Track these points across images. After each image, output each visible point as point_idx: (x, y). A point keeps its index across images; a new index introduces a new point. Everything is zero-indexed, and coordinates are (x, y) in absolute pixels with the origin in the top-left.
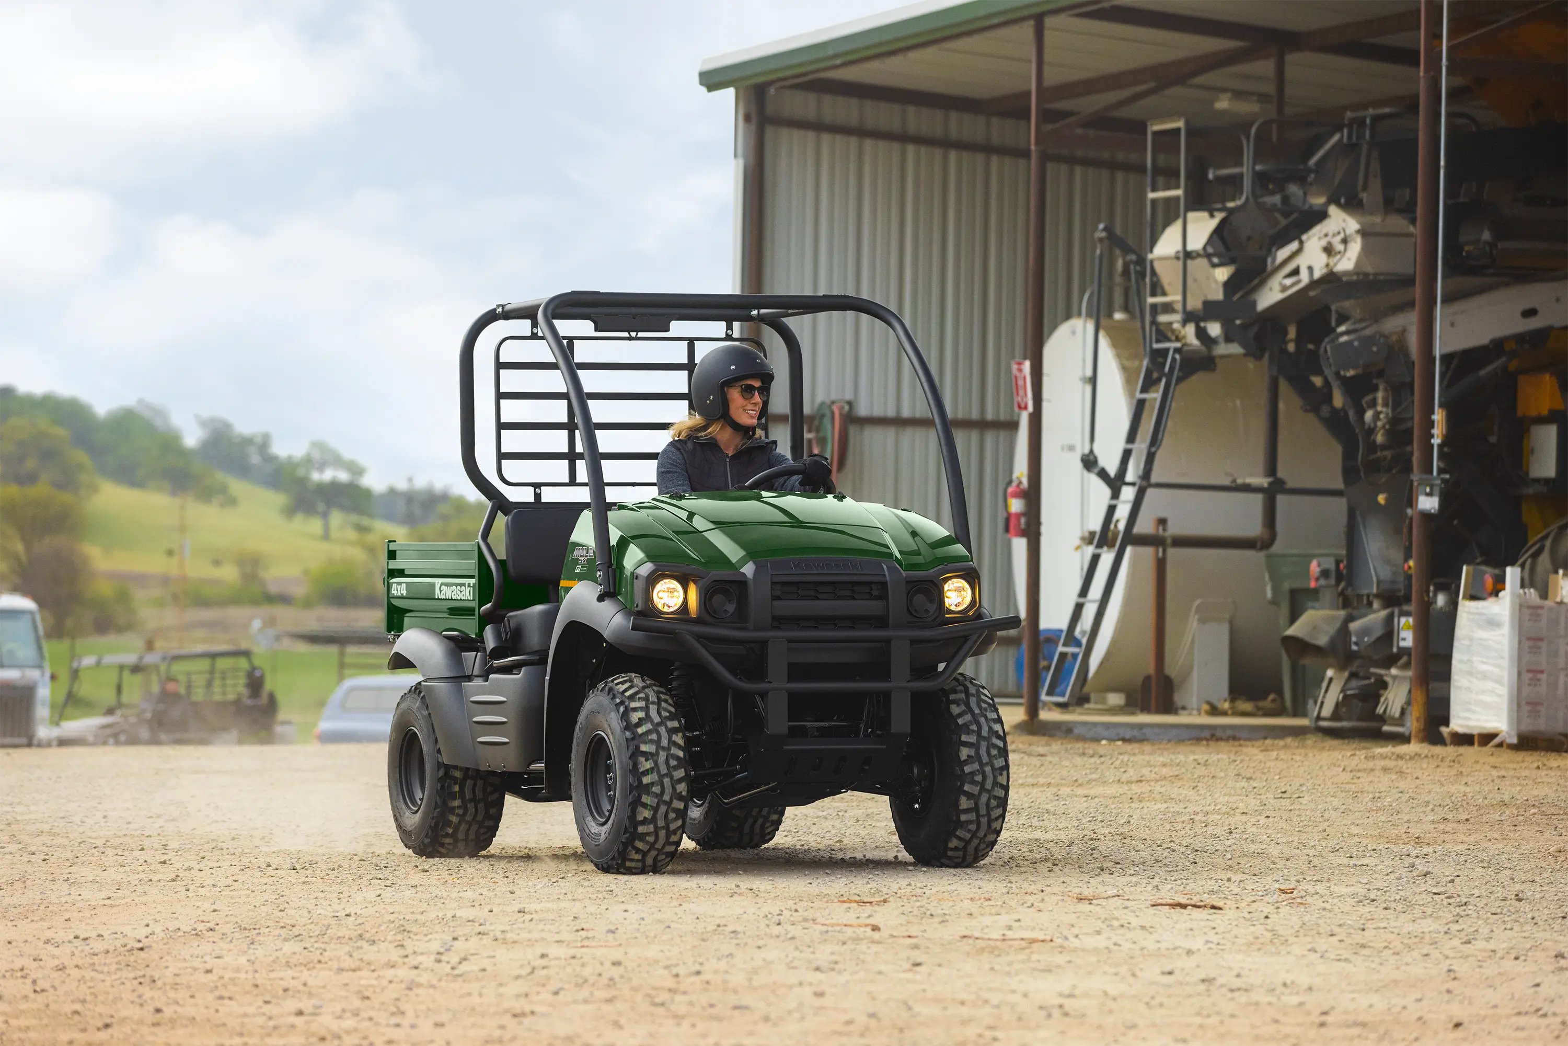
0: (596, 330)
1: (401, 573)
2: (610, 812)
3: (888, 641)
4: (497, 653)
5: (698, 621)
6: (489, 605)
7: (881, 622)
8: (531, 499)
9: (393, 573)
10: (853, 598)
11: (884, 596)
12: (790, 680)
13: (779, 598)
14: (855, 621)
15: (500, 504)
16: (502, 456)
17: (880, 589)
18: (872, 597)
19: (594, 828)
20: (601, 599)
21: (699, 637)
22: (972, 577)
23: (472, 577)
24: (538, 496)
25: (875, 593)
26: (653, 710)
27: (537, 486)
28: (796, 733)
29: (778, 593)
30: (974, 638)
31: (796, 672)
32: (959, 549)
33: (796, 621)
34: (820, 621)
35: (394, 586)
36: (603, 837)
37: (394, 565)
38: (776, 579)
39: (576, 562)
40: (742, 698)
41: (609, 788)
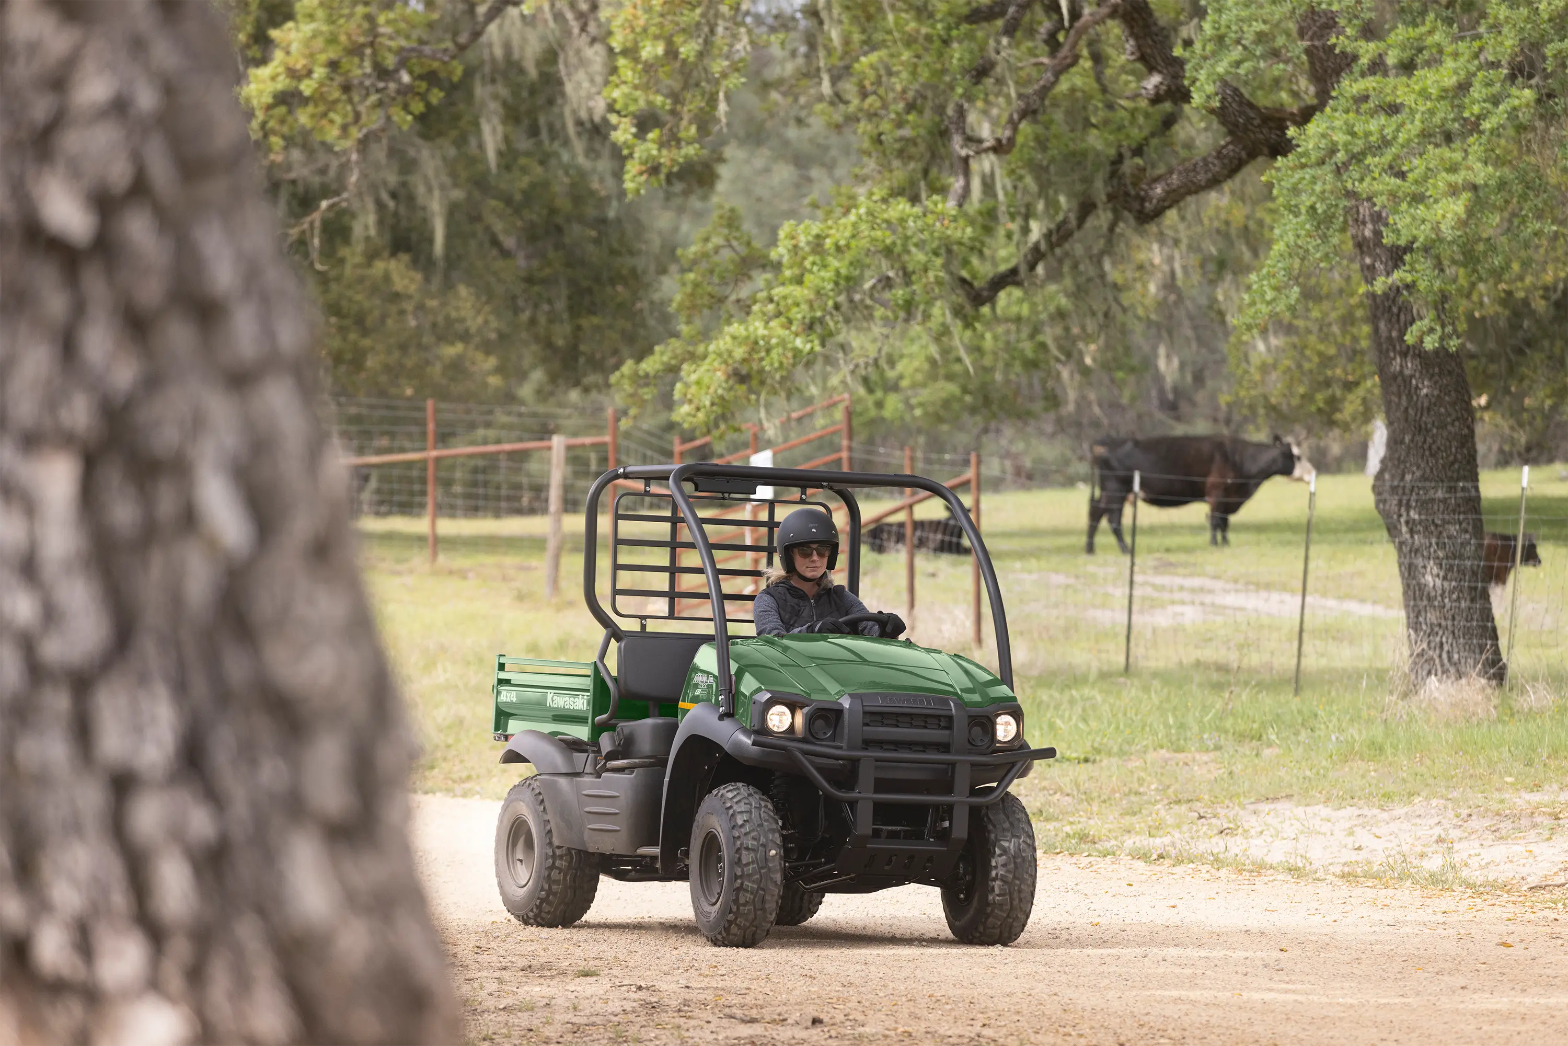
0: (696, 489)
1: (507, 682)
2: (719, 894)
3: (953, 764)
4: (611, 756)
5: (804, 740)
6: (605, 716)
7: (945, 747)
8: (638, 628)
9: (501, 682)
10: (925, 727)
11: (949, 727)
12: (876, 792)
13: (867, 725)
14: (925, 746)
15: (615, 633)
16: (616, 592)
17: (947, 722)
18: (940, 727)
19: (707, 908)
20: (721, 717)
21: (806, 753)
22: (1017, 714)
23: (588, 691)
24: (643, 627)
25: (942, 724)
26: (755, 813)
27: (643, 617)
28: (876, 834)
29: (867, 721)
30: (1019, 765)
31: (881, 785)
32: (1004, 690)
33: (880, 744)
34: (898, 745)
35: (504, 693)
36: (713, 915)
37: (503, 675)
38: (867, 709)
39: (696, 686)
40: (833, 804)
41: (720, 875)
